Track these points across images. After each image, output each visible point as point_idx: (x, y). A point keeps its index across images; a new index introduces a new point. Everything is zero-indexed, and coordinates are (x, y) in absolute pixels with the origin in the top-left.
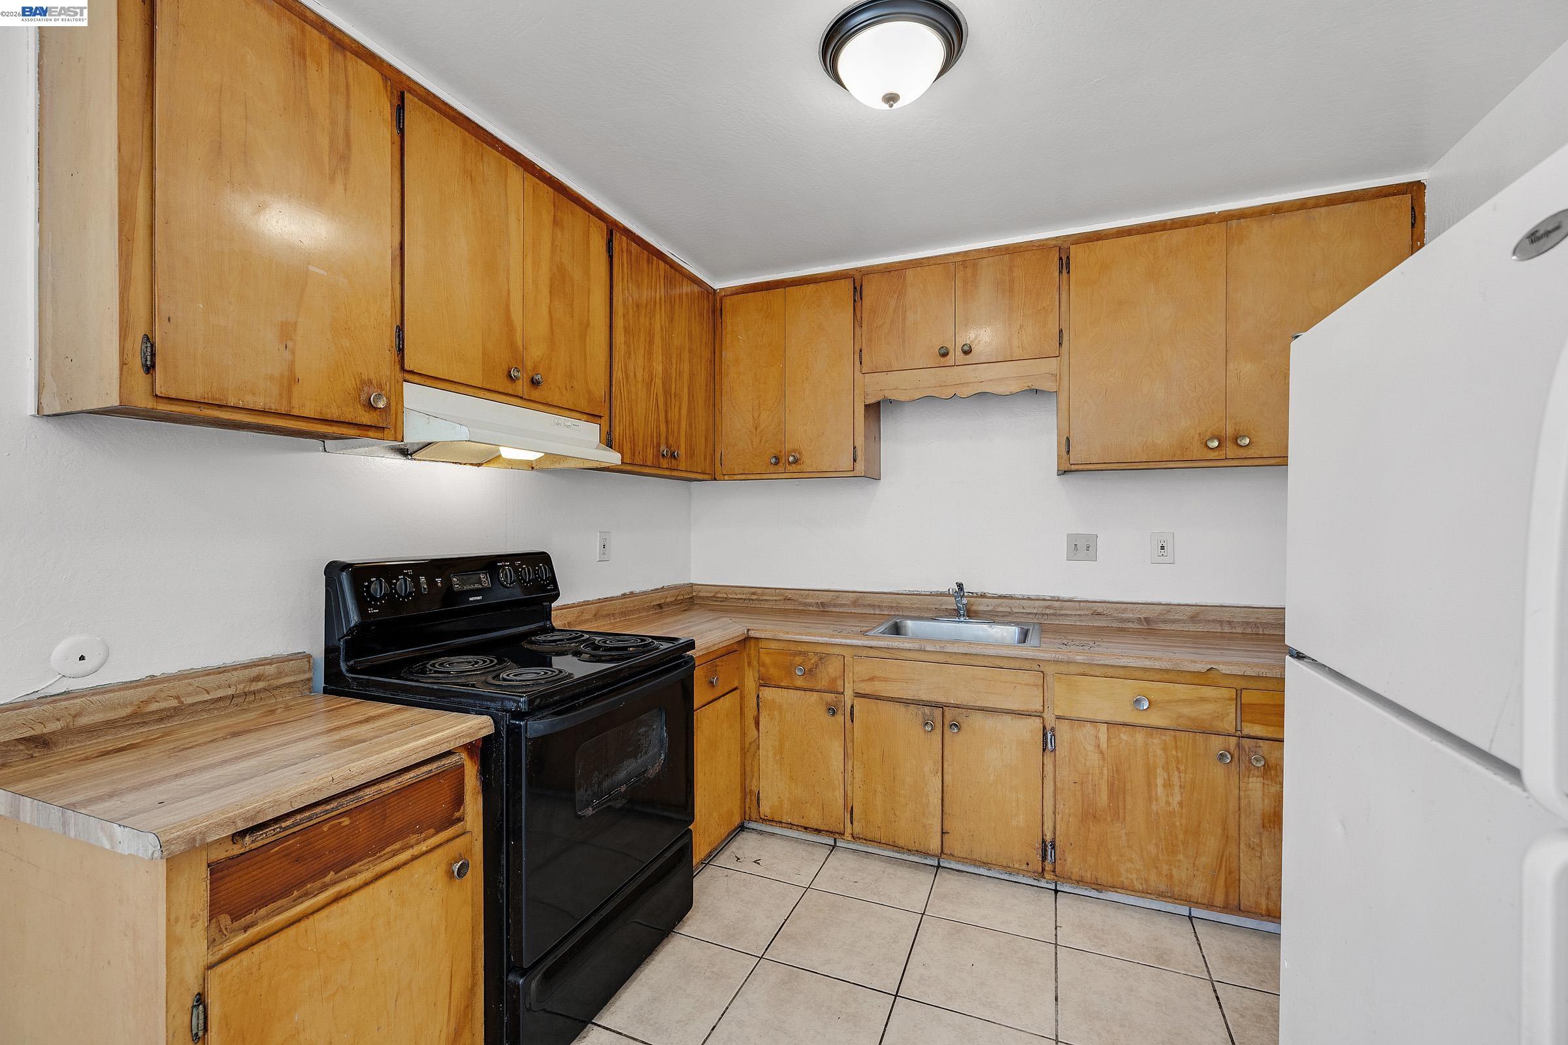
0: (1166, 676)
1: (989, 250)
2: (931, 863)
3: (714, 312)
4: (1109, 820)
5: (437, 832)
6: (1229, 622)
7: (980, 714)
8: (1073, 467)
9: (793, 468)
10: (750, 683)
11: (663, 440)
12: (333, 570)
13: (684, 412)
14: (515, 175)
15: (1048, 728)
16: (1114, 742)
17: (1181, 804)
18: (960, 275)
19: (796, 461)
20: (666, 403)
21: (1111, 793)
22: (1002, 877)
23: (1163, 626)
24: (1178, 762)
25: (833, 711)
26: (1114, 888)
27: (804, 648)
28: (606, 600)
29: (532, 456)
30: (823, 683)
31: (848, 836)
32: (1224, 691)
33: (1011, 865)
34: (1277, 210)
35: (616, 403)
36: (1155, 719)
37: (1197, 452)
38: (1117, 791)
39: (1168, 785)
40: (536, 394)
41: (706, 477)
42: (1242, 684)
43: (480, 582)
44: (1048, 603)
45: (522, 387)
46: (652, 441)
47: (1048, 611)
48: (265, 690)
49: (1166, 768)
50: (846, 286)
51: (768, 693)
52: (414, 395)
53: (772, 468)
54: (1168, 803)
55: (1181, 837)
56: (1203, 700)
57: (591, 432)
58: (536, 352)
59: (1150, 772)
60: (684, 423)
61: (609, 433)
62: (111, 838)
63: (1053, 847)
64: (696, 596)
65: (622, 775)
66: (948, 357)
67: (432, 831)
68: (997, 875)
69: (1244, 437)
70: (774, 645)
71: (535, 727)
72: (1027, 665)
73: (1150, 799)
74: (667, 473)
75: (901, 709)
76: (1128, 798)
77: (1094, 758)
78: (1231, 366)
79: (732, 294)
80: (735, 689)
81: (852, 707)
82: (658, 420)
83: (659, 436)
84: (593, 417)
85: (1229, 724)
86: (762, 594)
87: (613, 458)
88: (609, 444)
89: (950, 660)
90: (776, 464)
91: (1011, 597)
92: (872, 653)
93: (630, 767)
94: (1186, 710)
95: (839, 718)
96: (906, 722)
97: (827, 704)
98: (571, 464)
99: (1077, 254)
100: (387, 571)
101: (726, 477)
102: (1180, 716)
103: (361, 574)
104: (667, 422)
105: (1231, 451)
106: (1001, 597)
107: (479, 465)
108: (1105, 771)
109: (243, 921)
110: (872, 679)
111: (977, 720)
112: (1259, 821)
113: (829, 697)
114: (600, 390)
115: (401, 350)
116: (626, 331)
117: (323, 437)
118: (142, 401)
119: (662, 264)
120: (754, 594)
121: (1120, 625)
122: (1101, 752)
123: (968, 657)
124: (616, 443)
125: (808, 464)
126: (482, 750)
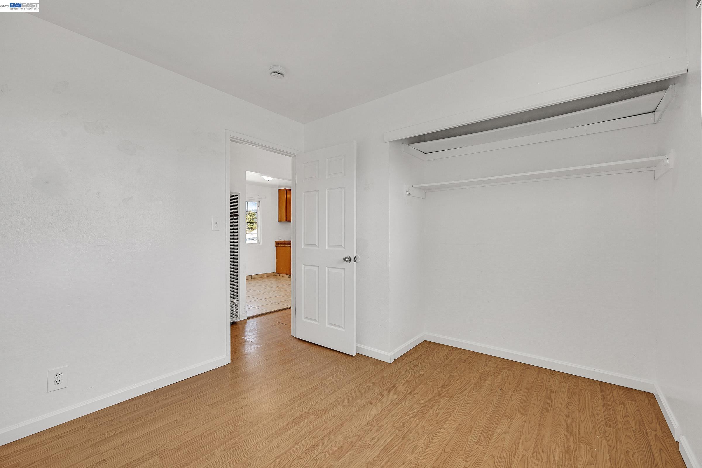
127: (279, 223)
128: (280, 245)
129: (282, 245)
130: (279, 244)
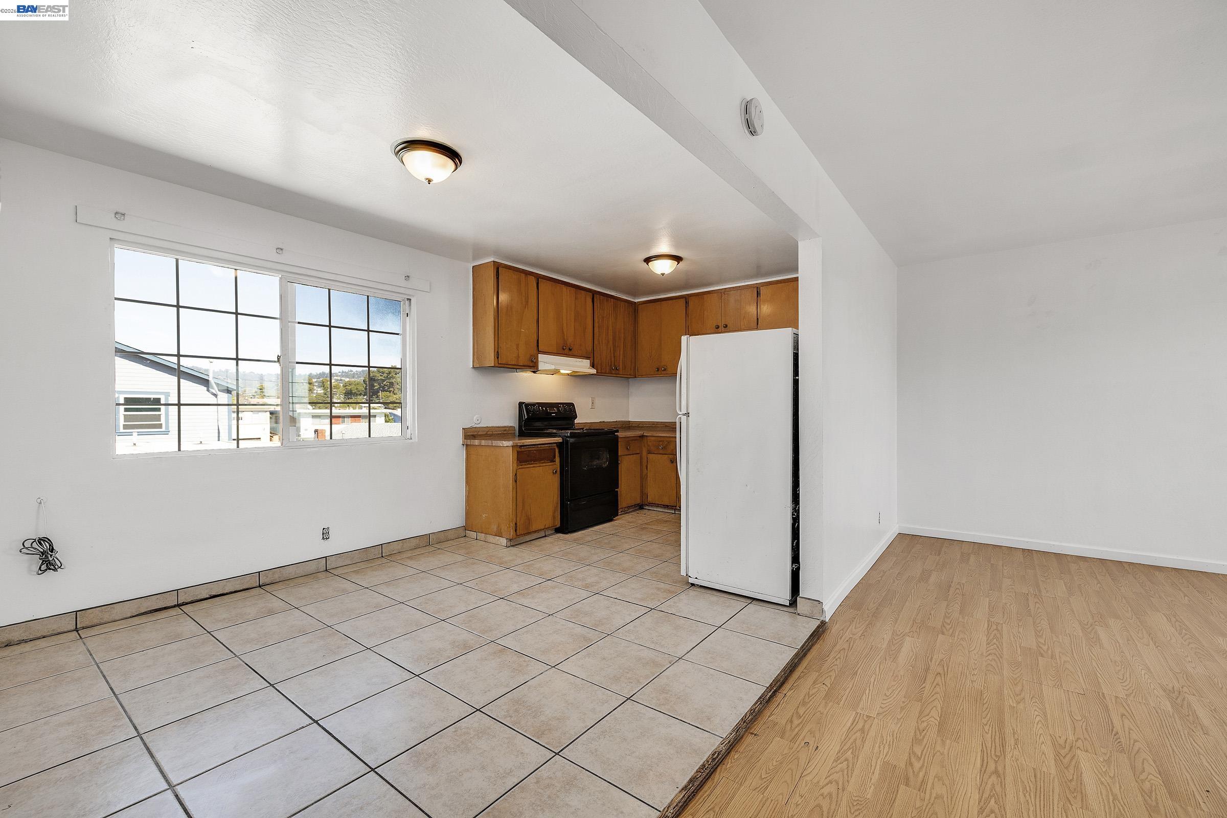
1: (733, 288)
3: (635, 312)
5: (551, 462)
9: (665, 372)
10: (644, 453)
11: (613, 364)
12: (521, 404)
13: (621, 353)
14: (564, 288)
18: (723, 297)
19: (665, 370)
20: (614, 350)
25: (672, 462)
27: (662, 439)
28: (593, 423)
29: (569, 372)
30: (669, 451)
35: (595, 353)
40: (570, 353)
41: (632, 377)
43: (554, 410)
45: (567, 351)
46: (608, 364)
48: (506, 434)
50: (683, 301)
51: (651, 456)
52: (541, 357)
53: (656, 373)
57: (587, 363)
58: (570, 340)
60: (621, 357)
61: (593, 363)
62: (502, 444)
64: (631, 426)
65: (595, 463)
66: (719, 329)
67: (549, 461)
70: (653, 438)
71: (572, 440)
74: (615, 375)
79: (642, 304)
80: (638, 454)
82: (611, 357)
83: (611, 362)
84: (587, 358)
86: (657, 425)
87: (594, 371)
88: (593, 367)
90: (658, 371)
93: (596, 462)
97: (670, 459)
98: (581, 374)
99: (763, 291)
100: (533, 405)
101: (640, 376)
103: (527, 405)
104: (614, 357)
107: (553, 374)
109: (521, 464)
113: (671, 456)
114: (590, 348)
115: (538, 346)
116: (598, 327)
117: (516, 369)
118: (497, 365)
119: (612, 300)
120: (653, 424)
124: (595, 366)
125: (669, 371)
126: (559, 445)
127: (474, 373)
128: (476, 442)
129: (483, 442)
130: (474, 437)
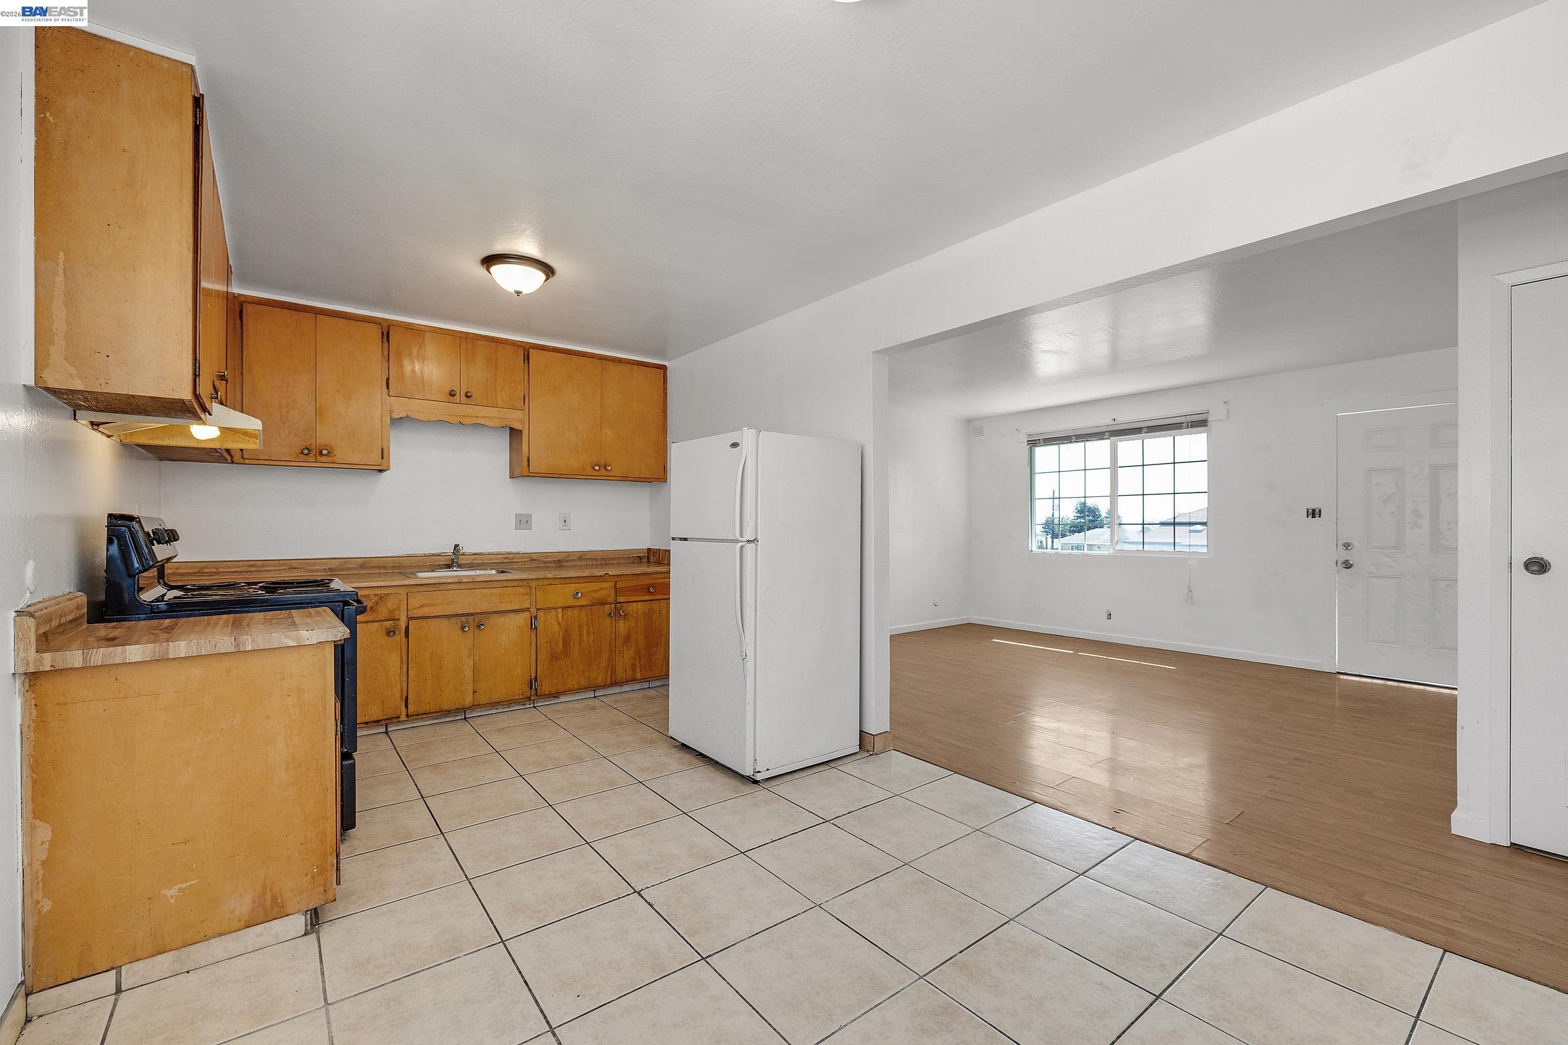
0: (587, 580)
1: (482, 336)
2: (460, 718)
4: (563, 657)
6: (595, 559)
7: (496, 615)
8: (531, 474)
9: (325, 459)
15: (533, 616)
16: (565, 617)
17: (593, 641)
18: (464, 346)
19: (329, 454)
21: (564, 644)
22: (504, 710)
23: (566, 564)
24: (592, 620)
25: (390, 632)
26: (564, 693)
30: (384, 615)
31: (403, 717)
32: (610, 583)
33: (514, 698)
34: (619, 361)
36: (583, 602)
37: (589, 471)
38: (566, 642)
39: (588, 633)
42: (615, 579)
44: (505, 556)
47: (506, 561)
49: (587, 625)
50: (376, 328)
53: (303, 457)
54: (588, 642)
55: (594, 656)
56: (602, 589)
59: (580, 628)
63: (536, 680)
66: (456, 397)
68: (502, 711)
69: (609, 466)
72: (521, 583)
73: (581, 642)
75: (445, 621)
76: (571, 644)
77: (556, 627)
78: (603, 431)
79: (255, 303)
81: (407, 628)
85: (612, 599)
89: (476, 587)
90: (307, 454)
91: (482, 554)
92: (422, 589)
94: (595, 596)
95: (397, 637)
96: (448, 630)
97: (386, 629)
99: (533, 355)
101: (247, 462)
102: (593, 598)
105: (603, 472)
106: (474, 554)
108: (561, 633)
110: (421, 607)
111: (495, 619)
112: (623, 641)
113: (388, 624)
121: (545, 565)
122: (560, 624)
123: (487, 583)
125: (339, 456)
